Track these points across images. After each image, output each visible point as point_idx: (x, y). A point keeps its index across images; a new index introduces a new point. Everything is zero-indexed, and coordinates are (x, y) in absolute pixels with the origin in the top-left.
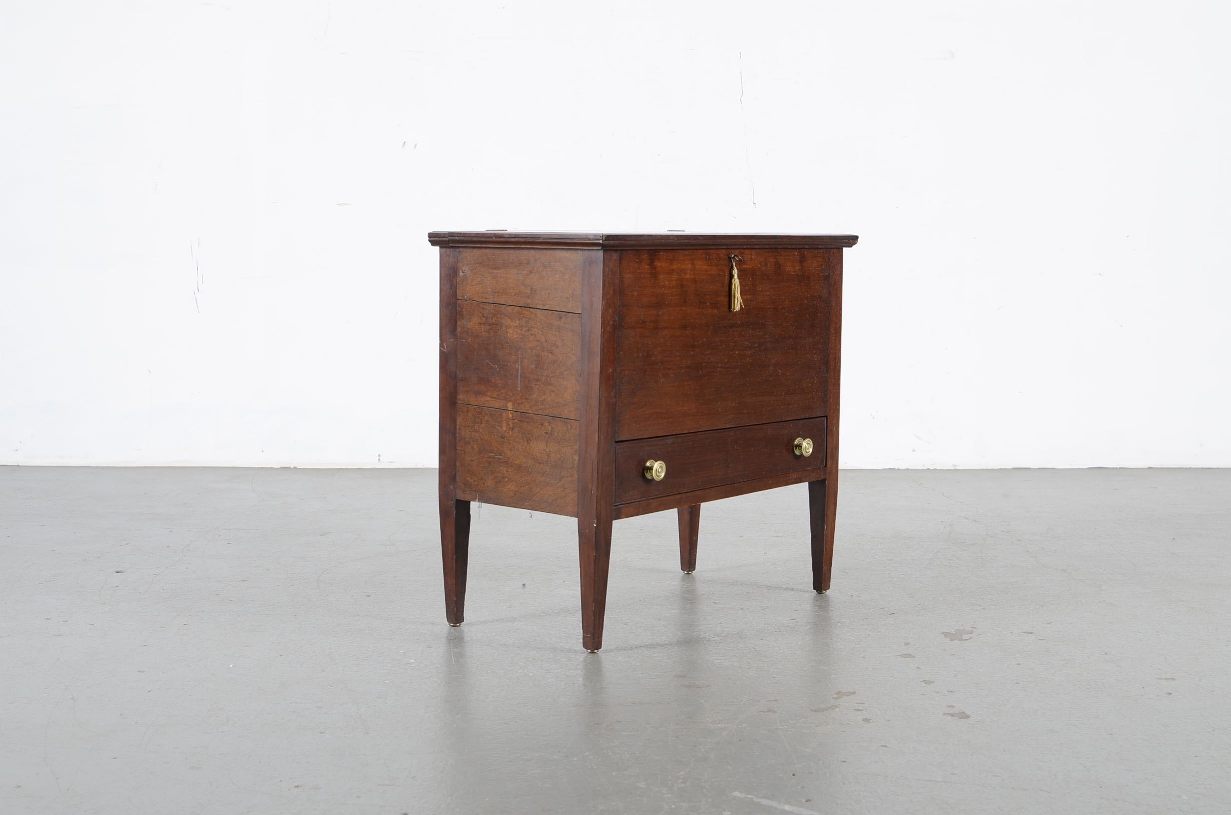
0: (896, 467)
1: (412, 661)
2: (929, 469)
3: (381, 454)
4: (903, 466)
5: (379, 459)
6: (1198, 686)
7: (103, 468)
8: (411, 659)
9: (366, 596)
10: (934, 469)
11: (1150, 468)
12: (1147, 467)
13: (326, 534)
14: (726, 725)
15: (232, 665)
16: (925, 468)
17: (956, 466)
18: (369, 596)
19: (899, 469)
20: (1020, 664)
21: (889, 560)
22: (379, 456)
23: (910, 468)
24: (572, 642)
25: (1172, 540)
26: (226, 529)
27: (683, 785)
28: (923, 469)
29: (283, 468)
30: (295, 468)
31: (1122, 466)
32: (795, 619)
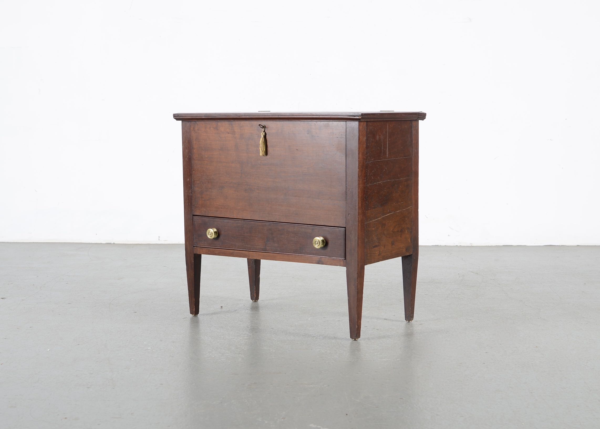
0: (439, 244)
1: (150, 348)
2: (457, 246)
3: (160, 236)
4: (443, 244)
5: (159, 239)
6: (586, 366)
7: (10, 243)
8: (149, 347)
9: (134, 312)
10: (460, 246)
11: (578, 246)
12: (576, 245)
13: (121, 279)
14: (314, 386)
15: (49, 350)
16: (455, 245)
17: (472, 244)
18: (135, 312)
19: (441, 246)
20: (487, 353)
21: (425, 295)
22: (159, 237)
23: (446, 245)
24: (240, 338)
25: (584, 284)
26: (68, 276)
27: (283, 420)
28: (454, 246)
29: (107, 243)
30: (114, 243)
31: (563, 245)
32: (367, 327)
